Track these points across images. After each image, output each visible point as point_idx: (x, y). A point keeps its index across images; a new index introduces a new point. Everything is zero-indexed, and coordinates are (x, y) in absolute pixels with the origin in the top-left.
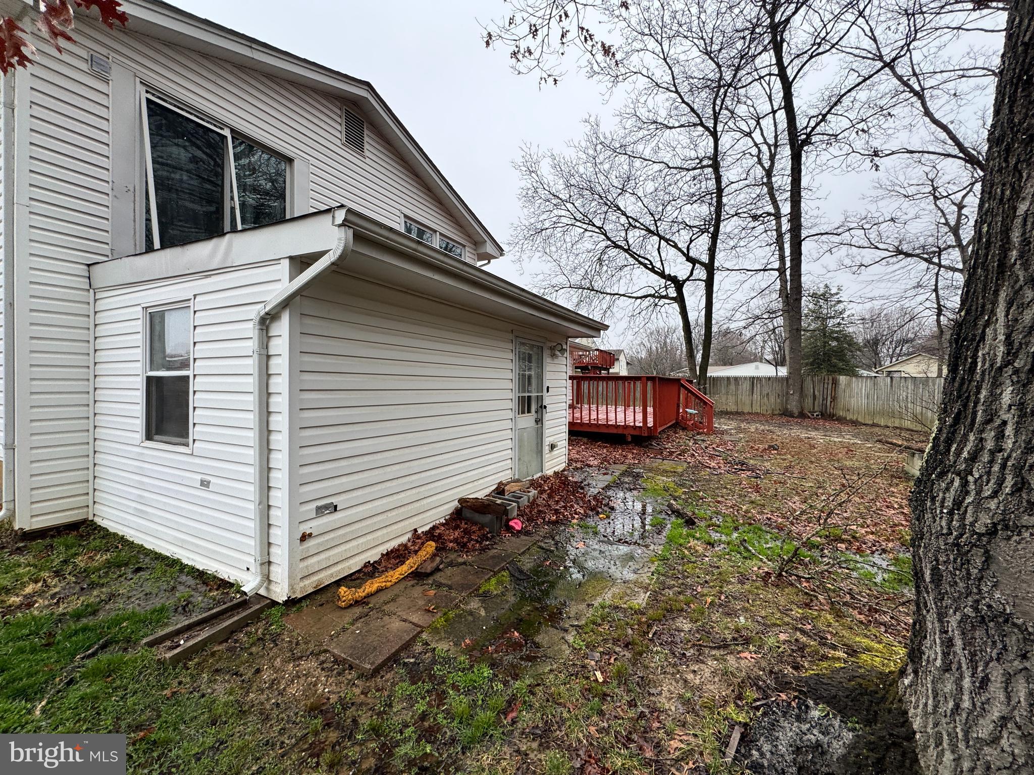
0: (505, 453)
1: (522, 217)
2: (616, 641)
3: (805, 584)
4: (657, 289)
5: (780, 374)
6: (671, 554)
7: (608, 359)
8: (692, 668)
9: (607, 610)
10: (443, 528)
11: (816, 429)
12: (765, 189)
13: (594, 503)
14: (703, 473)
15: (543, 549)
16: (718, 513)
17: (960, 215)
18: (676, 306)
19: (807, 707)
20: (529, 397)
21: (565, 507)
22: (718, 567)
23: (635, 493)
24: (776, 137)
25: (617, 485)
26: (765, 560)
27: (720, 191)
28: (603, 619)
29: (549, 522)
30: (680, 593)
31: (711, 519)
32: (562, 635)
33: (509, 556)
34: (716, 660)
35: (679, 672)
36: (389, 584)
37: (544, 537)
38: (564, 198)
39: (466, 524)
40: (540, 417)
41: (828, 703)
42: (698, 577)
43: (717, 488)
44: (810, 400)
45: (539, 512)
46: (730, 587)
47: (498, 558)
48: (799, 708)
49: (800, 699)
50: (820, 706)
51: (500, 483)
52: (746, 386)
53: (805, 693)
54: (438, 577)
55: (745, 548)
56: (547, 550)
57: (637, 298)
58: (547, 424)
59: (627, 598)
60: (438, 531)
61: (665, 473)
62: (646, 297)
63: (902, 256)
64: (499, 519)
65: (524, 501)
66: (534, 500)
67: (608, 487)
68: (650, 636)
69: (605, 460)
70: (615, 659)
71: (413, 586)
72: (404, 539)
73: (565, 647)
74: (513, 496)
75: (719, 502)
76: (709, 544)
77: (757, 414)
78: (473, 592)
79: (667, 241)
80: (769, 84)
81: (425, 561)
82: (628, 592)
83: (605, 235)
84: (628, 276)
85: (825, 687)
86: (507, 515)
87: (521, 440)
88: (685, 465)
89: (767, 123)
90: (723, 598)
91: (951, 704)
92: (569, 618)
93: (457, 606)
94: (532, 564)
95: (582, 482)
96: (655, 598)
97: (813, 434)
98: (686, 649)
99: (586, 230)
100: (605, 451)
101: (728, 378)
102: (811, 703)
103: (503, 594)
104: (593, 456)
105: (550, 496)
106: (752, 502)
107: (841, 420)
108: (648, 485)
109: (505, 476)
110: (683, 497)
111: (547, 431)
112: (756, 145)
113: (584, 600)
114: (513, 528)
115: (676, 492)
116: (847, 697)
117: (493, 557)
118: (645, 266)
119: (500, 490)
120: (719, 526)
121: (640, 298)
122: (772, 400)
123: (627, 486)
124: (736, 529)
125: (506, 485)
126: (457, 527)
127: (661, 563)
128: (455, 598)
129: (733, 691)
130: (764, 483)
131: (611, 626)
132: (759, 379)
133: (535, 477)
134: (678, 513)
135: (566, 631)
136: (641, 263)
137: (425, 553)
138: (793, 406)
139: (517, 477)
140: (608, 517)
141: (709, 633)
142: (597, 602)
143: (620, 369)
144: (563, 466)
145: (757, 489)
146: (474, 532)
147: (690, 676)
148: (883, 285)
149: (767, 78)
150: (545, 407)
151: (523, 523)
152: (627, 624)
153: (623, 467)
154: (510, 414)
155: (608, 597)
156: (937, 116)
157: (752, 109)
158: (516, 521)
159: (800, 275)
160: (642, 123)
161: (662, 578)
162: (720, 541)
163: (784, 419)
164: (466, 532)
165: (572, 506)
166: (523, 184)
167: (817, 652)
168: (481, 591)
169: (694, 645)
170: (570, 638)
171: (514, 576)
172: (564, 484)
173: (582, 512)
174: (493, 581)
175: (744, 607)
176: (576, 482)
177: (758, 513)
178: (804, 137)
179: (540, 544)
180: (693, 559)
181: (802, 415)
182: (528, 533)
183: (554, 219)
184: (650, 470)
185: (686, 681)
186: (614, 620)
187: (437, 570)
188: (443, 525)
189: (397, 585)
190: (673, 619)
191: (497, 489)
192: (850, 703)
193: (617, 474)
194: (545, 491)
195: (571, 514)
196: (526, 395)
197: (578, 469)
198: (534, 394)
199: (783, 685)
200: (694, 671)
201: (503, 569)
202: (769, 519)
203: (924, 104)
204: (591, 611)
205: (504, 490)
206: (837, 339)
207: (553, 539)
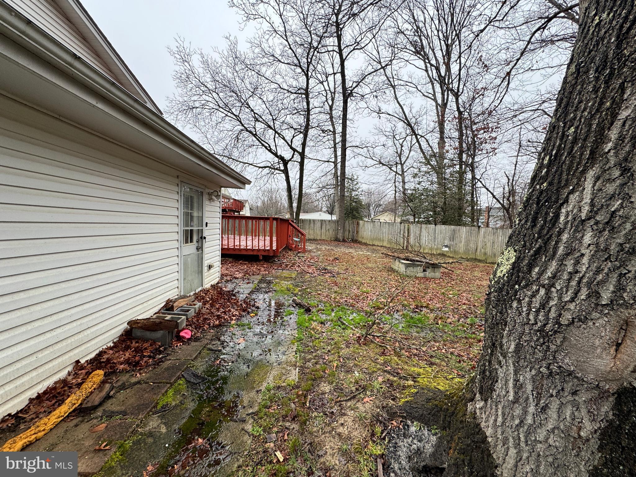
0: (172, 275)
1: (177, 94)
2: (284, 417)
3: (378, 340)
4: (272, 163)
5: (333, 219)
6: (303, 335)
7: (240, 205)
8: (340, 422)
9: (272, 392)
10: (111, 352)
11: (351, 248)
12: (328, 117)
13: (244, 305)
14: (306, 277)
15: (212, 350)
16: (321, 301)
17: (402, 150)
18: (283, 175)
19: (408, 426)
20: (192, 231)
21: (225, 312)
22: (333, 339)
23: (270, 294)
24: (335, 88)
25: (257, 290)
26: (354, 328)
27: (308, 110)
28: (271, 401)
29: (213, 326)
30: (316, 363)
31: (318, 306)
32: (241, 427)
33: (182, 364)
34: (352, 410)
35: (333, 429)
36: (41, 434)
37: (212, 340)
38: (211, 88)
39: (137, 342)
40: (200, 245)
41: (418, 420)
42: (324, 349)
43: (316, 285)
44: (347, 233)
45: (205, 319)
46: (343, 351)
47: (173, 369)
48: (404, 428)
49: (403, 421)
50: (415, 423)
51: (169, 301)
52: (318, 225)
53: (405, 417)
54: (110, 406)
55: (342, 322)
56: (216, 351)
57: (260, 167)
58: (206, 250)
59: (284, 377)
60: (106, 356)
61: (285, 278)
62: (265, 167)
63: (381, 165)
64: (170, 332)
65: (192, 313)
66: (200, 310)
67: (252, 292)
68: (308, 405)
69: (246, 273)
70: (288, 435)
71: (76, 426)
72: (62, 375)
73: (246, 437)
74: (182, 310)
75: (319, 294)
76: (322, 323)
77: (324, 240)
78: (151, 411)
79: (279, 134)
80: (332, 57)
81: (91, 393)
82: (284, 371)
83: (240, 122)
84: (254, 152)
85: (415, 410)
86: (178, 328)
87: (185, 264)
88: (296, 272)
89: (331, 78)
90: (341, 360)
91: (517, 422)
92: (244, 407)
93: (134, 432)
94: (205, 366)
95: (233, 291)
96: (302, 372)
97: (351, 250)
98: (331, 408)
99: (227, 115)
100: (246, 267)
101: (310, 220)
102: (409, 422)
103: (182, 403)
104: (238, 270)
105: (212, 305)
106: (336, 292)
107: (360, 243)
108: (277, 288)
109: (172, 294)
110: (299, 293)
111: (206, 256)
112: (325, 90)
113: (253, 388)
114: (184, 337)
115: (295, 290)
116: (429, 414)
117: (168, 369)
118: (266, 147)
119: (169, 307)
120: (324, 310)
121: (262, 168)
122: (331, 232)
123: (264, 290)
124: (333, 310)
125: (175, 302)
126: (127, 348)
127: (299, 343)
128: (132, 423)
129: (368, 431)
130: (338, 280)
131: (278, 405)
132: (325, 221)
133: (197, 291)
134: (300, 305)
135: (244, 421)
136: (263, 145)
137: (90, 384)
138: (340, 236)
139: (182, 294)
140: (256, 315)
141: (342, 390)
142: (263, 388)
143: (246, 212)
144: (218, 280)
145: (336, 284)
146: (146, 349)
147: (341, 430)
148: (376, 177)
149: (331, 53)
150: (205, 238)
151: (192, 331)
152: (290, 400)
153: (259, 277)
154: (176, 244)
155: (270, 381)
156: (399, 100)
157: (324, 69)
158: (186, 331)
159: (345, 167)
160: (265, 54)
161: (303, 355)
162: (327, 320)
163: (336, 243)
164: (137, 350)
165: (230, 311)
166: (177, 68)
167: (399, 384)
168: (159, 407)
169: (336, 402)
170: (249, 427)
171: (189, 382)
172: (221, 294)
173: (237, 313)
174: (171, 392)
175: (355, 364)
176: (229, 292)
177: (340, 298)
178: (349, 92)
179: (209, 346)
180: (317, 336)
181: (344, 241)
182: (197, 339)
183: (203, 102)
184: (277, 277)
185: (339, 435)
186: (279, 399)
187: (108, 397)
188: (111, 348)
189: (54, 431)
190: (318, 386)
191: (165, 306)
192: (431, 418)
193: (256, 282)
194: (208, 302)
195: (230, 317)
196: (189, 228)
197: (228, 281)
198: (195, 228)
199: (392, 415)
200: (342, 424)
201: (179, 378)
202: (346, 301)
203: (395, 92)
204: (260, 396)
205: (172, 307)
206: (356, 202)
207: (219, 340)
